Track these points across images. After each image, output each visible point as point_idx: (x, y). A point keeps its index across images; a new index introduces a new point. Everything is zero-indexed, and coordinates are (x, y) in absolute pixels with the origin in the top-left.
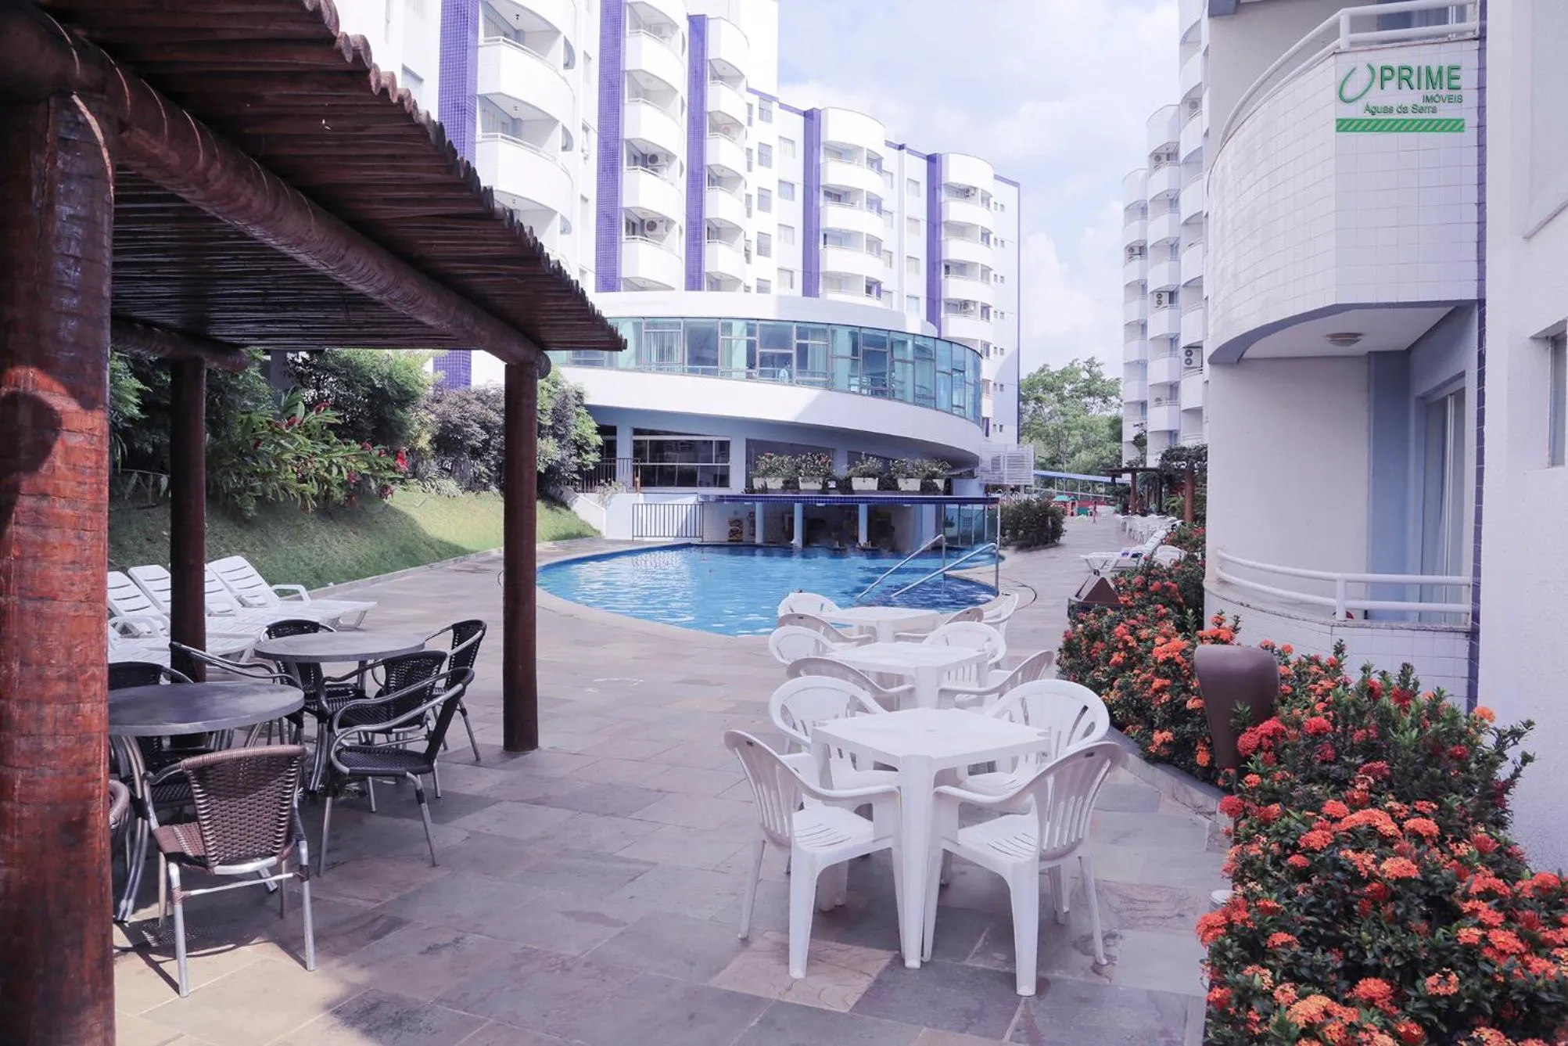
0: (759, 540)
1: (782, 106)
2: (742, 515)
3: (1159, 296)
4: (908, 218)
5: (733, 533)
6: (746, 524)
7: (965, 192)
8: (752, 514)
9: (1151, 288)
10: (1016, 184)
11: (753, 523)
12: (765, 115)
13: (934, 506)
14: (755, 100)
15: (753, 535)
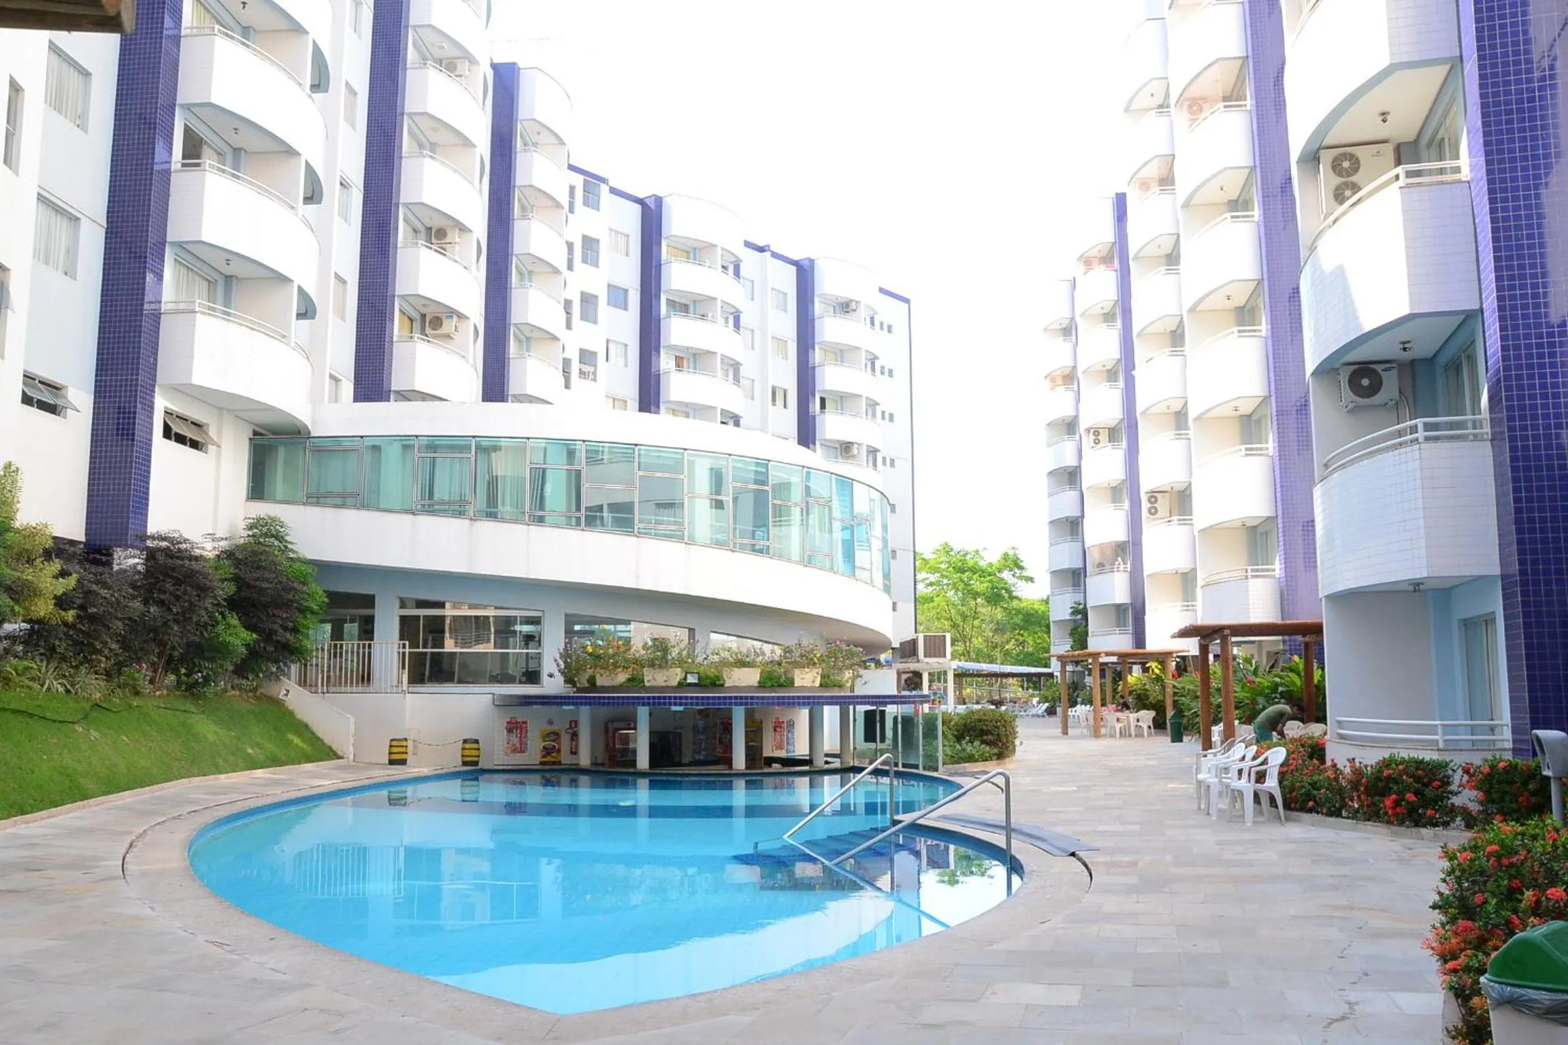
0: (585, 760)
1: (613, 191)
2: (561, 726)
3: (1097, 433)
4: (773, 337)
5: (547, 751)
6: (565, 740)
7: (845, 307)
8: (574, 724)
9: (1084, 424)
10: (907, 301)
11: (574, 736)
12: (591, 200)
13: (837, 708)
14: (578, 180)
15: (574, 752)
